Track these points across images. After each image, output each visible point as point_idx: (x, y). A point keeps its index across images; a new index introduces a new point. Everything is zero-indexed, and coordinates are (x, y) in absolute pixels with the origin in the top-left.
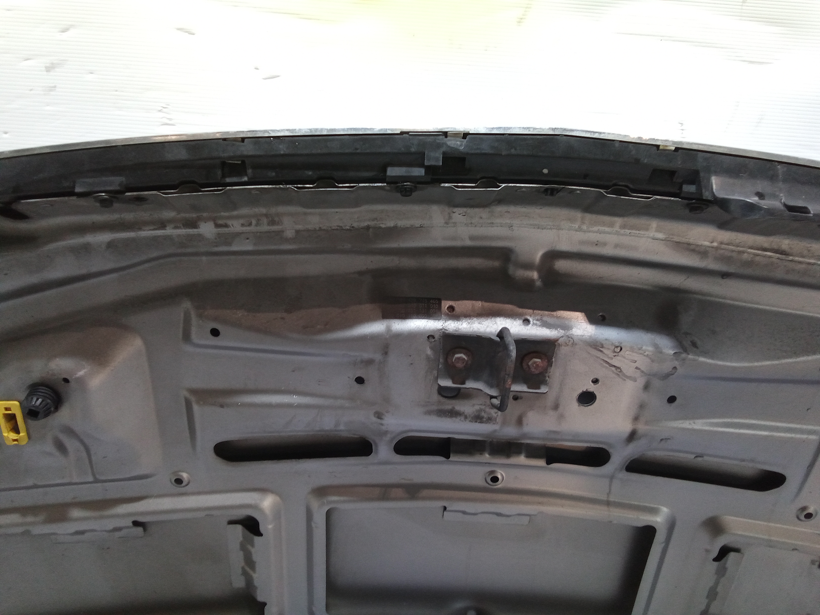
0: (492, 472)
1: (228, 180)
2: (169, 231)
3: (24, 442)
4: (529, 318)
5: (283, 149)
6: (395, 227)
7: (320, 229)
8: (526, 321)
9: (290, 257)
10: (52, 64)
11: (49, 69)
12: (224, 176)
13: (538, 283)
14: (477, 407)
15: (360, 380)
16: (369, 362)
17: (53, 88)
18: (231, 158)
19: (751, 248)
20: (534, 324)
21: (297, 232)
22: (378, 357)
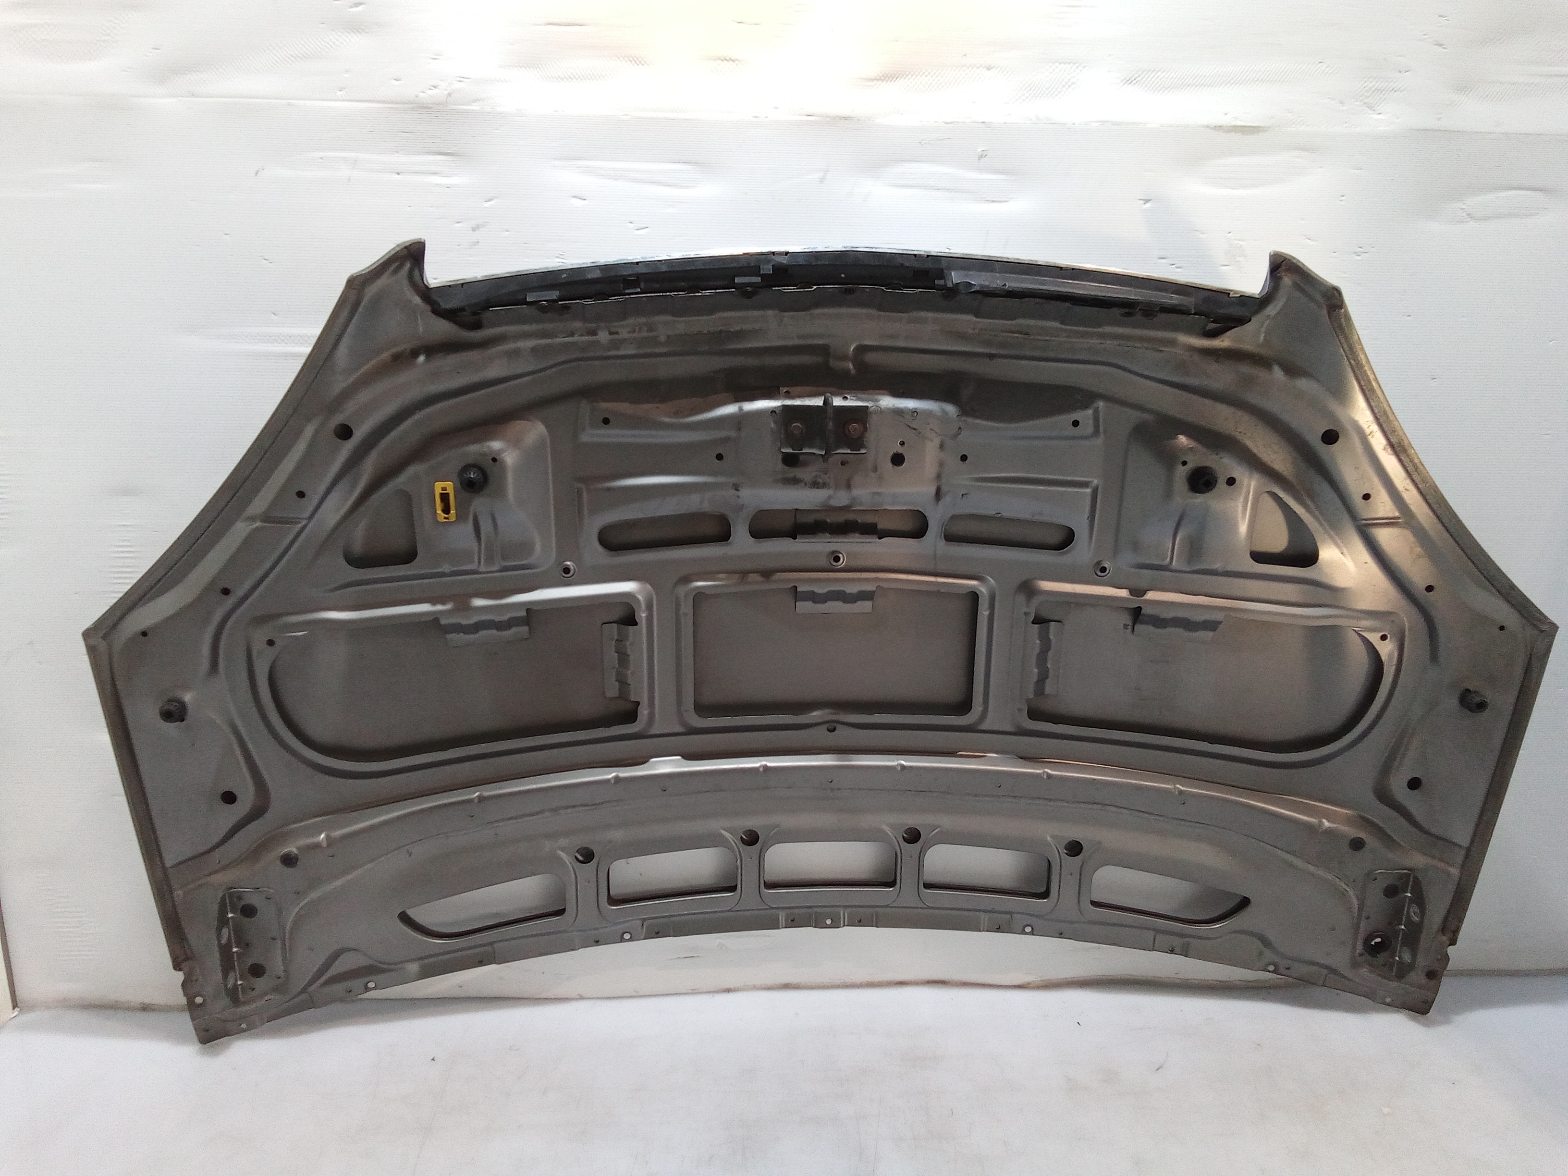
0: (834, 552)
1: (627, 291)
2: (576, 338)
3: (453, 519)
4: (846, 396)
5: (664, 269)
6: (741, 331)
7: (686, 334)
8: (845, 398)
9: (663, 359)
10: (477, 225)
11: (474, 230)
12: (624, 289)
13: (853, 372)
14: (814, 474)
15: (720, 457)
16: (726, 440)
17: (478, 243)
18: (629, 275)
19: (1002, 331)
20: (851, 399)
21: (668, 337)
22: (733, 434)
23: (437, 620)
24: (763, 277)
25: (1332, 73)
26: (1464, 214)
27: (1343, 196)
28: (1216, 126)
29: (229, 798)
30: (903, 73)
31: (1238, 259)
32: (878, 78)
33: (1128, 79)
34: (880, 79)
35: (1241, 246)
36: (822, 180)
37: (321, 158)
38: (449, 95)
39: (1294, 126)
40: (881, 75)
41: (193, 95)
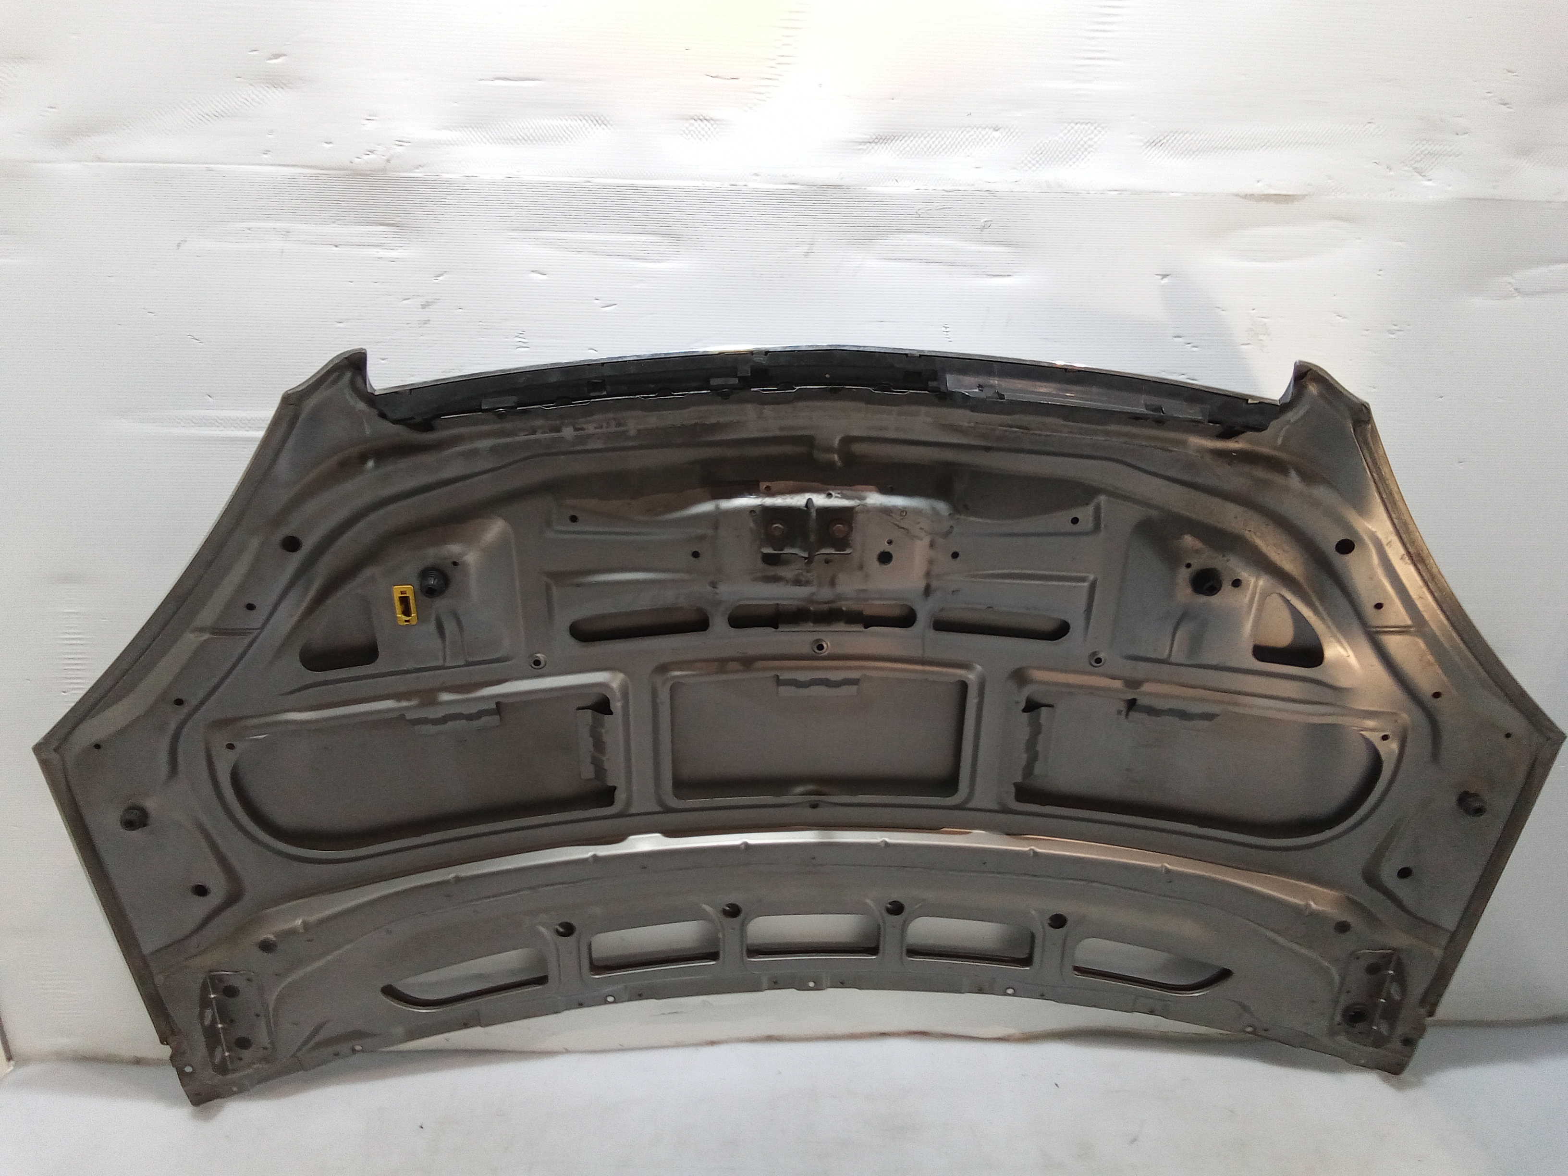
0: (818, 640)
1: (592, 394)
2: (539, 436)
3: (414, 622)
4: (831, 492)
5: (632, 370)
6: (718, 423)
7: (657, 427)
8: (830, 495)
9: (631, 453)
10: (427, 302)
11: (424, 307)
12: (589, 392)
13: (839, 464)
14: (797, 572)
15: (696, 555)
16: (702, 538)
17: (426, 322)
18: (596, 378)
19: (1000, 425)
20: (836, 497)
21: (639, 430)
22: (710, 532)
23: (402, 717)
24: (741, 379)
25: (1381, 135)
26: (1512, 289)
27: (1380, 270)
28: (1246, 195)
29: (201, 891)
30: (899, 135)
31: (1261, 337)
32: (871, 141)
33: (1151, 141)
34: (874, 142)
35: (1265, 324)
36: (807, 254)
37: (249, 229)
38: (388, 161)
39: (1333, 193)
40: (874, 137)
41: (99, 159)
